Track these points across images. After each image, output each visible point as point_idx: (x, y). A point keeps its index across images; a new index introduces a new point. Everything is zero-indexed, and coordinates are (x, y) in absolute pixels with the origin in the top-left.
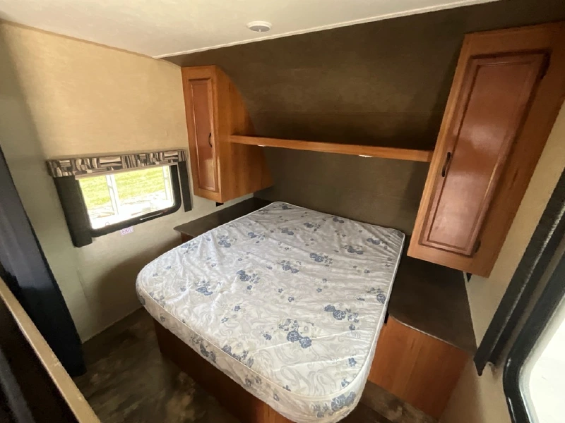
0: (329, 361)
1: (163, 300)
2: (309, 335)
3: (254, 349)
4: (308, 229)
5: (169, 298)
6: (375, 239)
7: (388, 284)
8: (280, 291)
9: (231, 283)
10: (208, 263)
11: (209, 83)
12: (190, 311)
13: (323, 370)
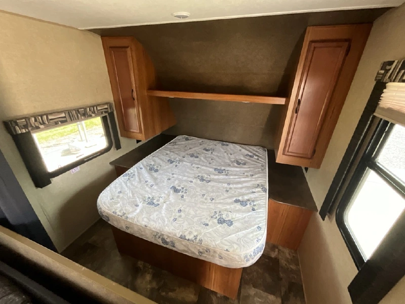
0: (247, 231)
1: (125, 215)
2: (230, 218)
3: (200, 233)
4: (207, 152)
5: (129, 213)
6: (250, 154)
7: (266, 181)
8: (203, 195)
9: (169, 196)
10: (147, 185)
11: (128, 50)
12: (149, 219)
13: (245, 236)
